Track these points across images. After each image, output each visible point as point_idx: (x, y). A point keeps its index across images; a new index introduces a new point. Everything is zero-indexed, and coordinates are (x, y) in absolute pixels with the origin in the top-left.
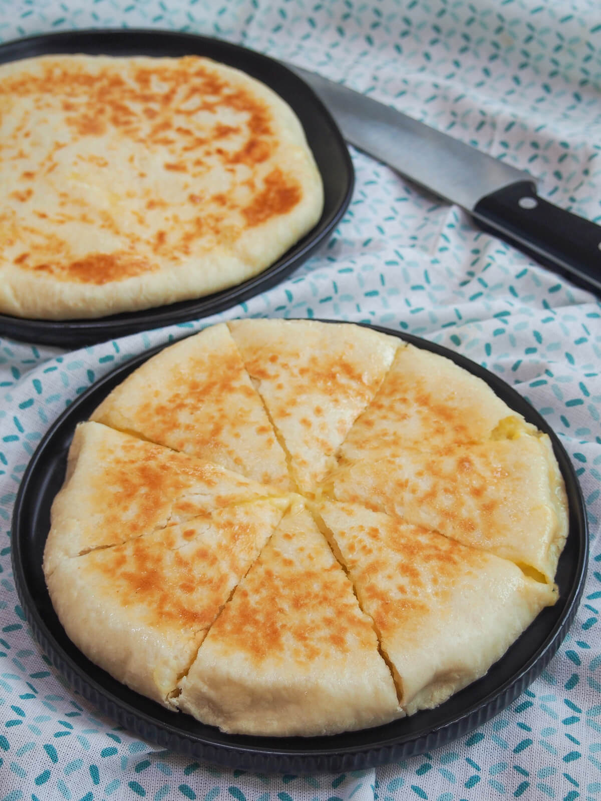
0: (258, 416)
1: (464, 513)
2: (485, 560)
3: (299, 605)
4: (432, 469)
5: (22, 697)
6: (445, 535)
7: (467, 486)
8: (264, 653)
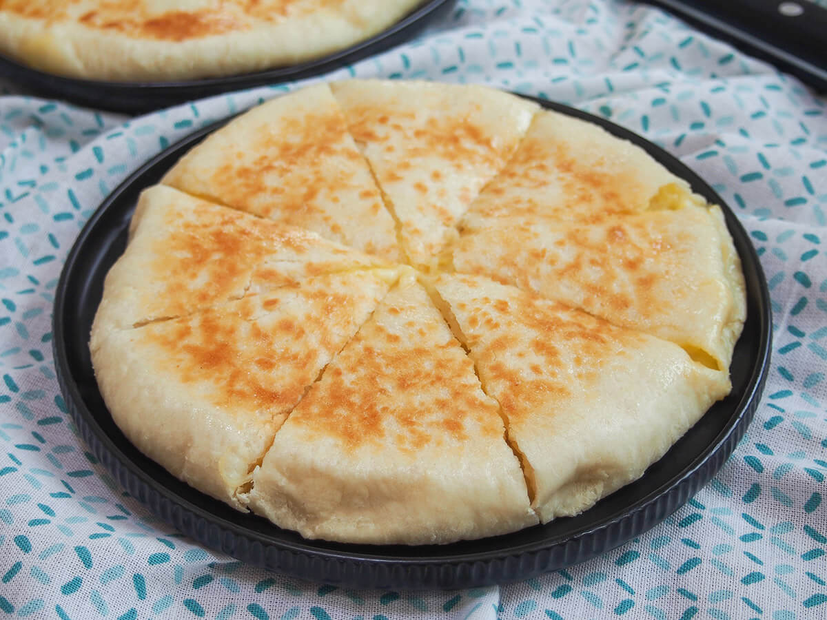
0: (362, 179)
1: (615, 288)
2: (642, 340)
3: (406, 385)
4: (574, 238)
5: (53, 495)
6: (592, 313)
7: (619, 257)
8: (358, 439)
